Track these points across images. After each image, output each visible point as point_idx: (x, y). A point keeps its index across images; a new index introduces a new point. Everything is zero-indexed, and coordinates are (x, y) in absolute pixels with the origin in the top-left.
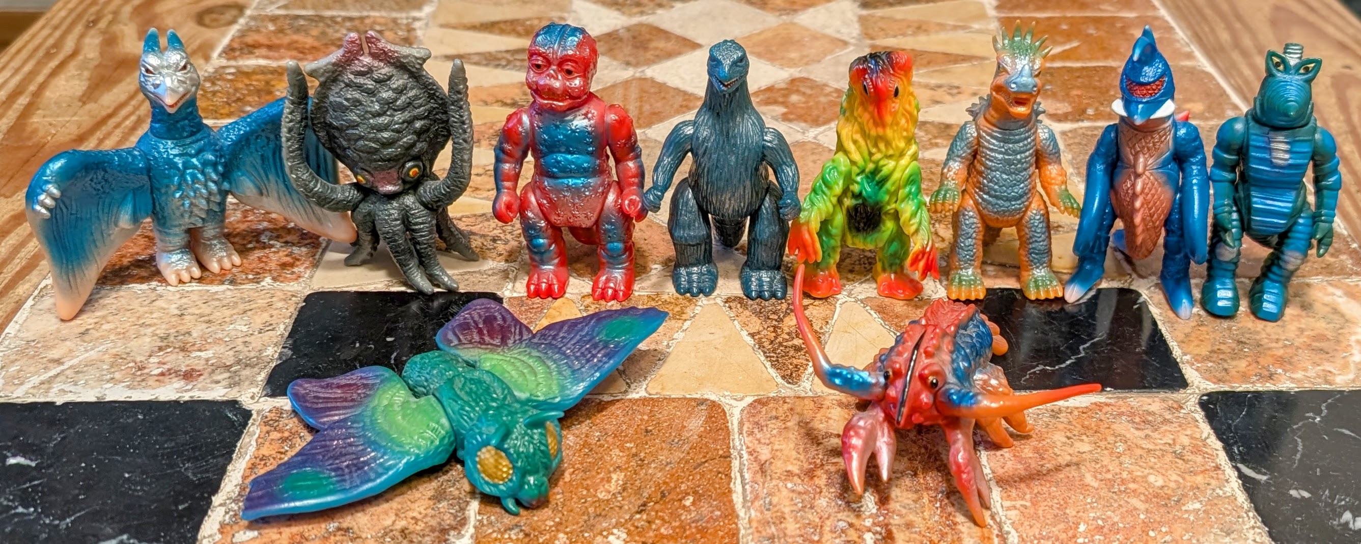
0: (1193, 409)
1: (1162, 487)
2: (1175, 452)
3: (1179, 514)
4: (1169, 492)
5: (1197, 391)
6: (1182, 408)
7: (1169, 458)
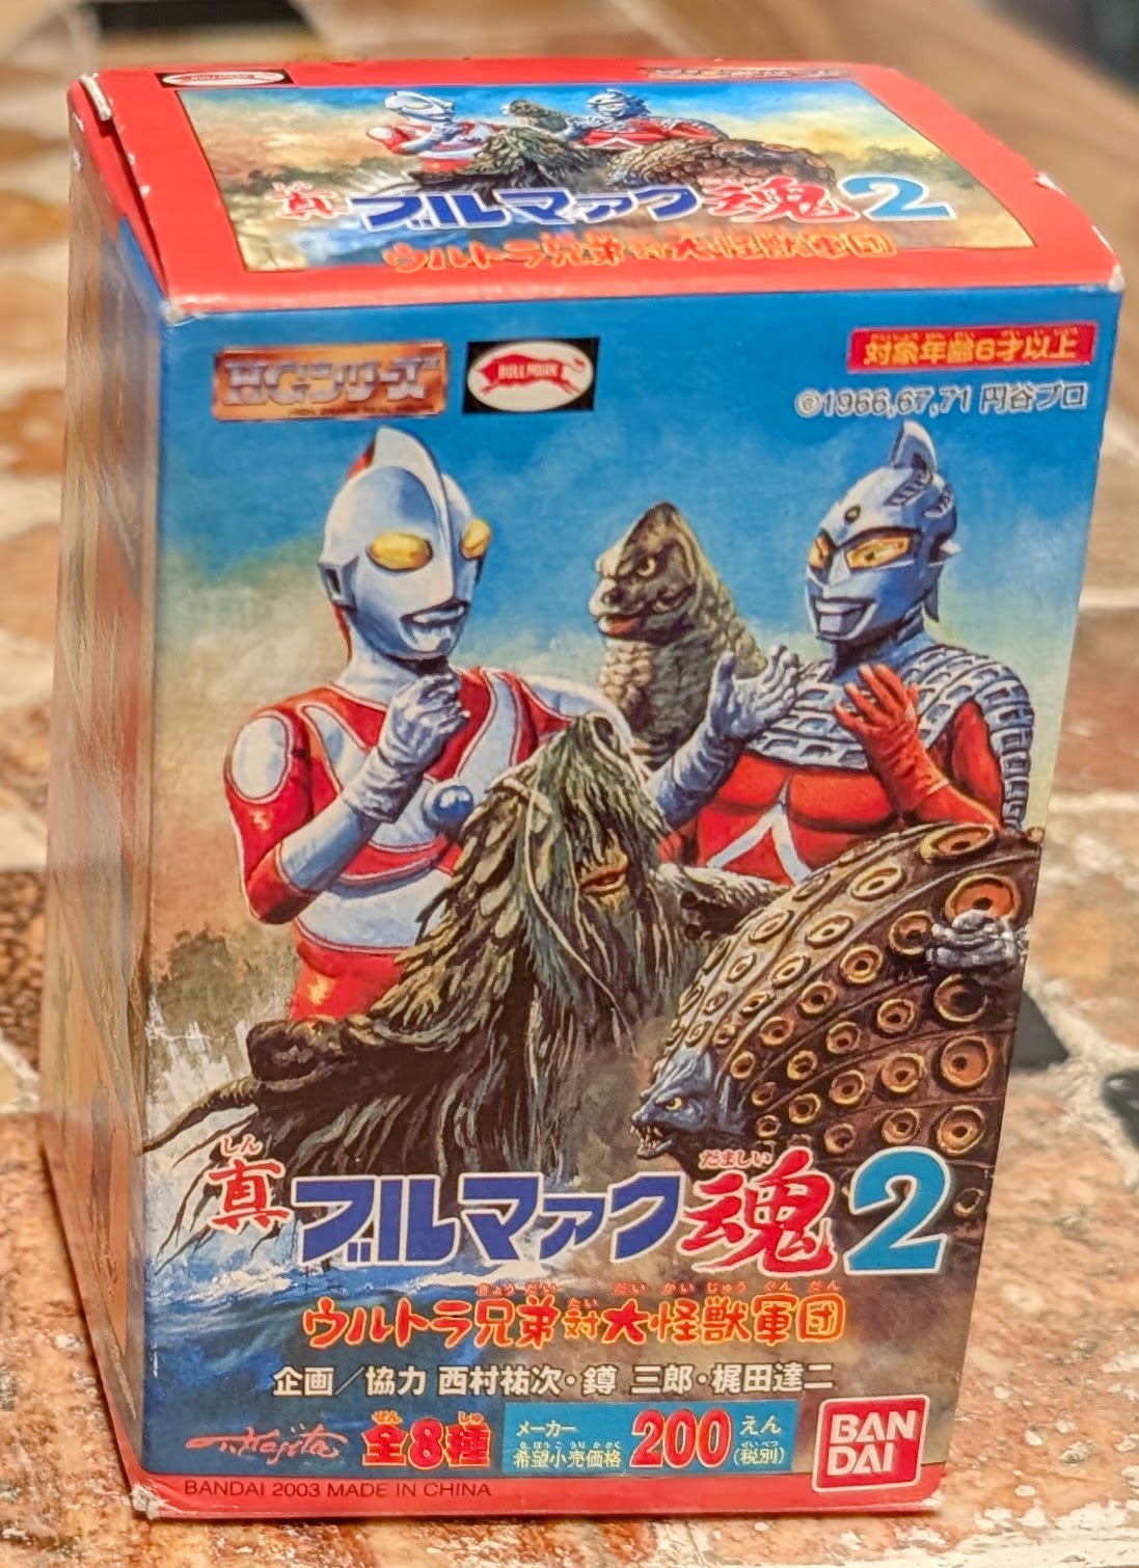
0: (1089, 1112)
1: (1042, 1317)
2: (1060, 1223)
3: (1097, 1384)
4: (1061, 1326)
5: (1092, 1068)
6: (1061, 1112)
7: (1049, 1238)
